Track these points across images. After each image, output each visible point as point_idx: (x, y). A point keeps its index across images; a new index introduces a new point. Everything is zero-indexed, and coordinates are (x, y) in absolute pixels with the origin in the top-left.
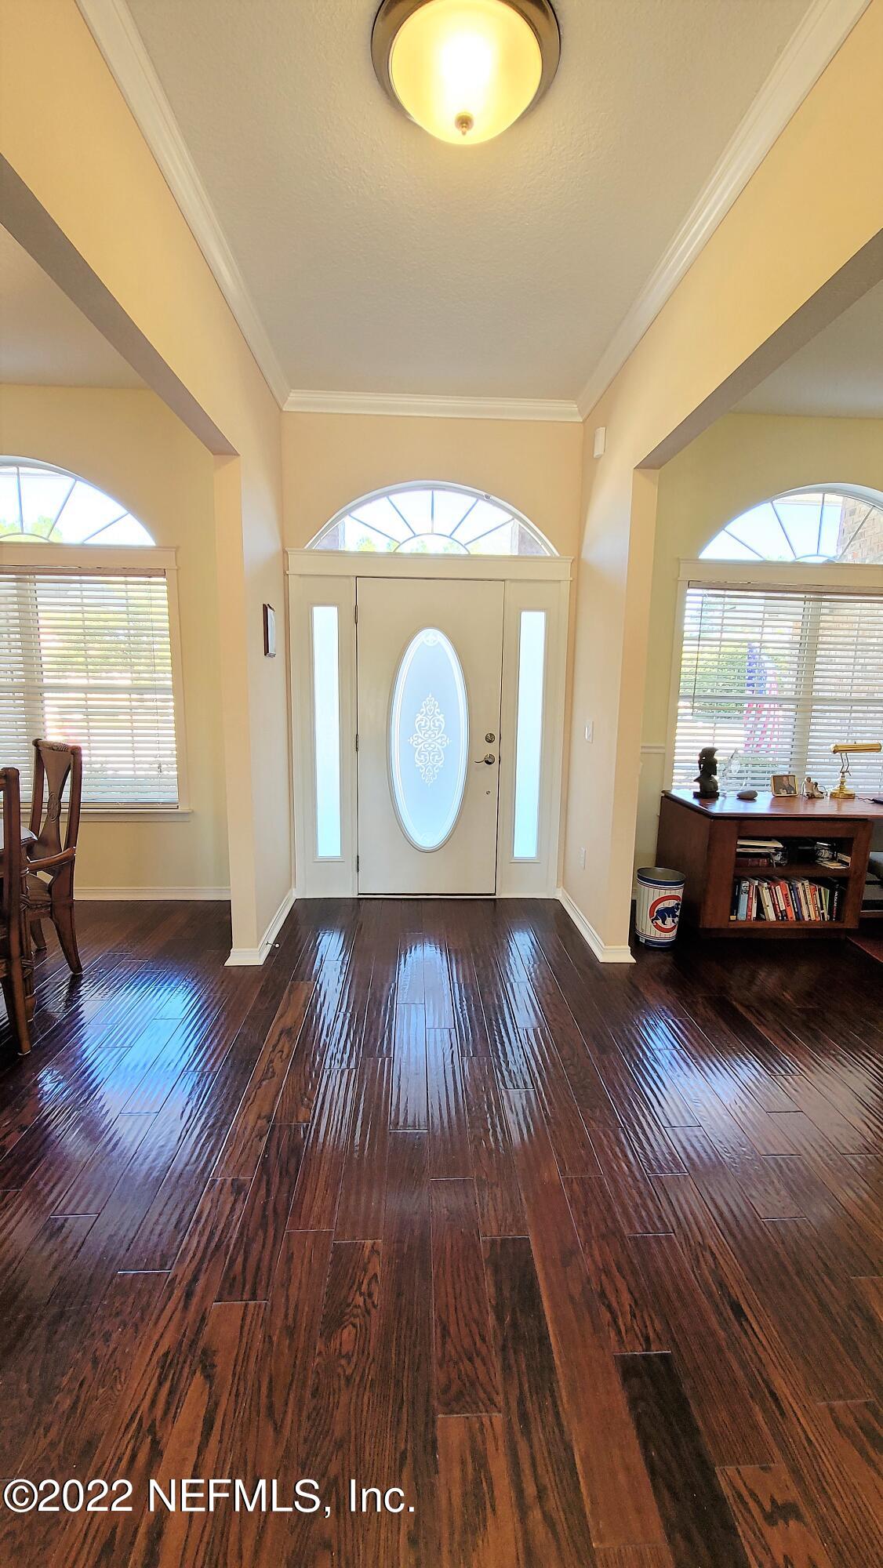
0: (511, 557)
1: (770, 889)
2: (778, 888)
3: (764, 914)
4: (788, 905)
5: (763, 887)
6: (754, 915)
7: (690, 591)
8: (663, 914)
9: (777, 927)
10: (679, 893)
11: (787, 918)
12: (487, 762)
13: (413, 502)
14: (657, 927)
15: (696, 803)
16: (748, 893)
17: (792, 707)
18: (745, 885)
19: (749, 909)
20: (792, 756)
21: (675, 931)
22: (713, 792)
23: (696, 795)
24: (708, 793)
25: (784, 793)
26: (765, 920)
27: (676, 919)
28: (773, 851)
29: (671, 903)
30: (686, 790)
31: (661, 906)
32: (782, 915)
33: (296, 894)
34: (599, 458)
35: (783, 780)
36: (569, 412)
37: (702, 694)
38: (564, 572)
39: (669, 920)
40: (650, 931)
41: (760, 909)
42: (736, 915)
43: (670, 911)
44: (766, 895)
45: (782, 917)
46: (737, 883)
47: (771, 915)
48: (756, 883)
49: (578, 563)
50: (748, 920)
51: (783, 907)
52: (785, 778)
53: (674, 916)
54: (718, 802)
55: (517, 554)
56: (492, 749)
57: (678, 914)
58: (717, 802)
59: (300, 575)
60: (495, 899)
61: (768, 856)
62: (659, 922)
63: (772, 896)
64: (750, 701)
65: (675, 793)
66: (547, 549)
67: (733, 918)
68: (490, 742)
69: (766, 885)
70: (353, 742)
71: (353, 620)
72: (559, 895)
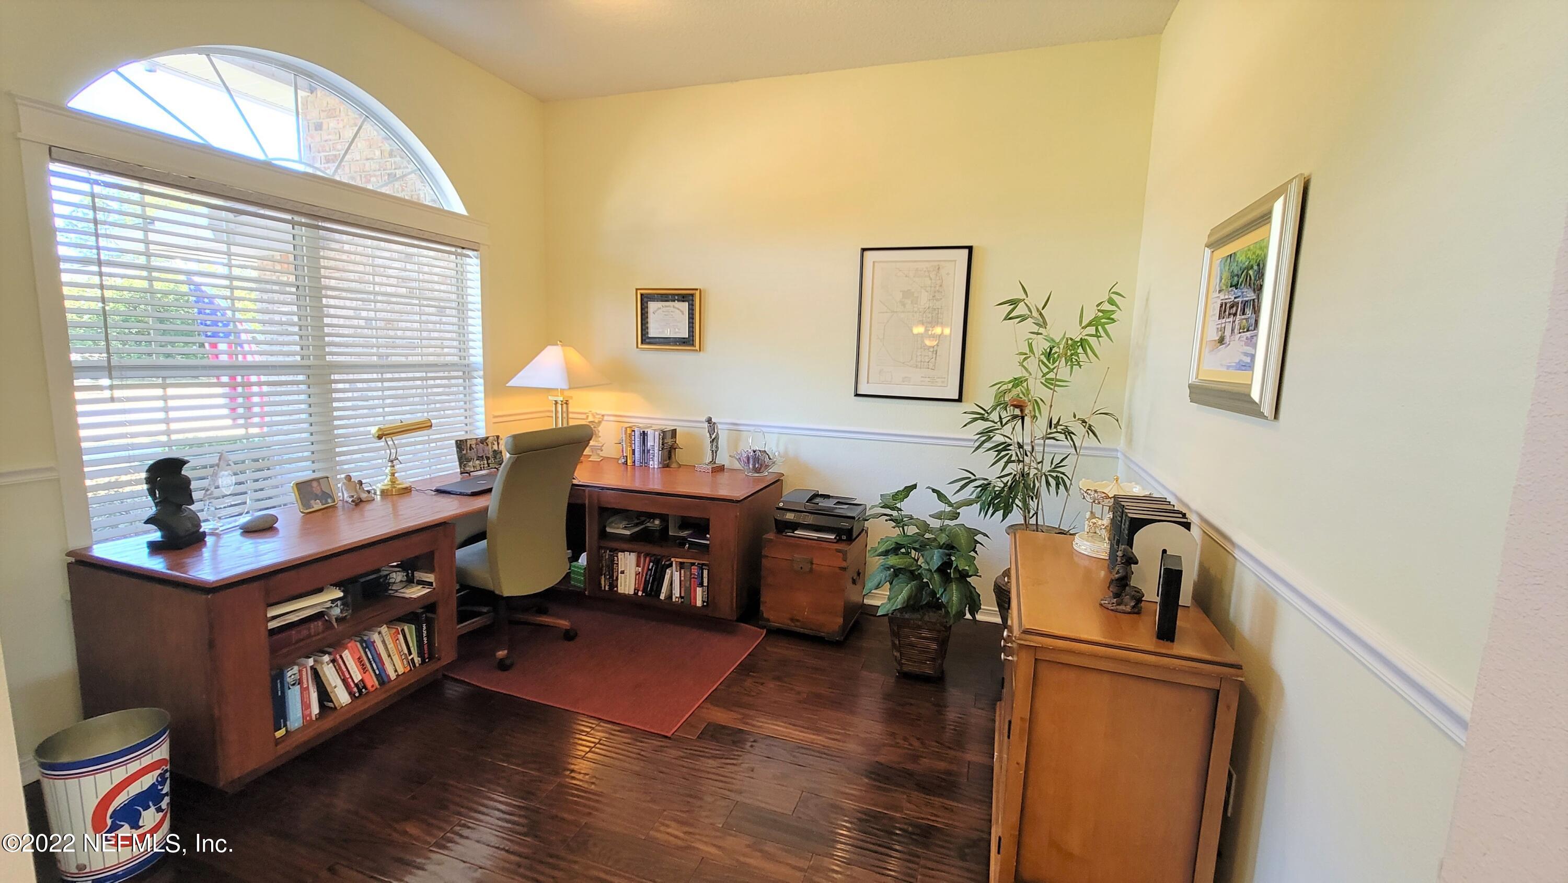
1: (333, 661)
2: (346, 654)
3: (331, 701)
4: (364, 670)
5: (322, 663)
6: (315, 709)
7: (53, 166)
8: (133, 807)
9: (358, 710)
10: (161, 754)
11: (366, 689)
15: (157, 564)
16: (300, 682)
17: (301, 378)
18: (291, 674)
19: (306, 705)
20: (313, 448)
22: (193, 533)
23: (155, 548)
24: (179, 540)
25: (317, 505)
26: (335, 708)
27: (162, 801)
28: (329, 604)
29: (148, 781)
30: (127, 545)
31: (117, 802)
32: (358, 691)
35: (312, 487)
37: (127, 361)
39: (147, 814)
40: (102, 859)
41: (324, 696)
42: (285, 725)
43: (147, 795)
44: (330, 674)
45: (360, 691)
46: (278, 676)
47: (342, 697)
48: (311, 662)
50: (308, 723)
51: (357, 676)
52: (315, 484)
53: (157, 800)
54: (206, 552)
57: (164, 794)
58: (204, 550)
61: (320, 615)
62: (124, 831)
63: (338, 670)
64: (230, 372)
65: (103, 551)
67: (280, 734)
69: (326, 658)
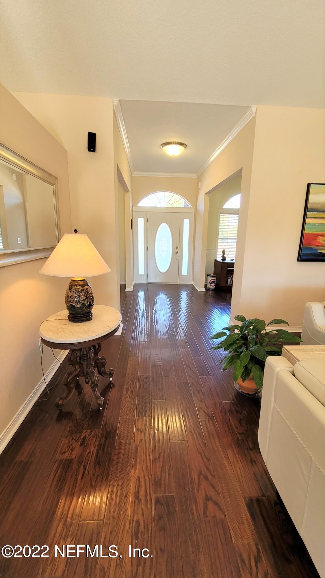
0: (183, 208)
7: (221, 215)
8: (212, 283)
10: (215, 278)
12: (176, 253)
13: (160, 194)
14: (211, 285)
15: (221, 261)
16: (230, 279)
18: (229, 277)
19: (230, 282)
21: (214, 287)
23: (221, 260)
24: (224, 259)
27: (215, 284)
30: (219, 259)
31: (211, 281)
33: (134, 283)
34: (199, 188)
36: (194, 176)
37: (223, 238)
38: (193, 211)
39: (213, 284)
40: (209, 286)
43: (213, 282)
46: (227, 277)
49: (196, 209)
50: (230, 285)
53: (214, 283)
55: (184, 207)
56: (177, 250)
57: (215, 283)
58: (225, 260)
59: (136, 212)
60: (178, 284)
62: (211, 284)
66: (190, 206)
67: (227, 284)
68: (177, 248)
70: (147, 249)
71: (147, 221)
72: (192, 283)
